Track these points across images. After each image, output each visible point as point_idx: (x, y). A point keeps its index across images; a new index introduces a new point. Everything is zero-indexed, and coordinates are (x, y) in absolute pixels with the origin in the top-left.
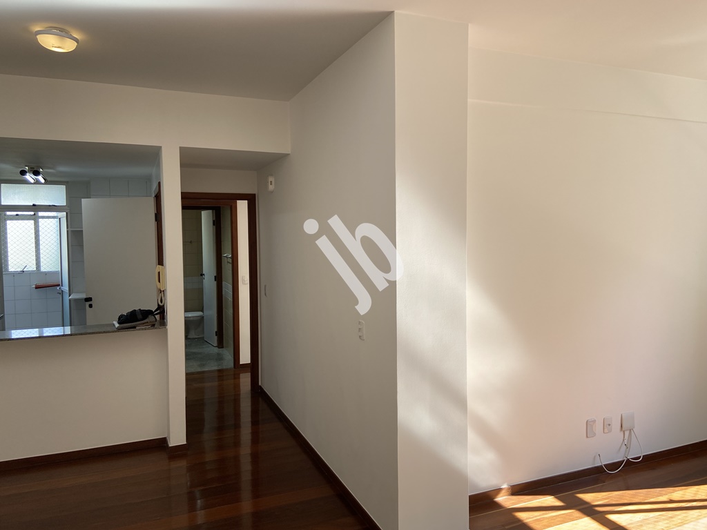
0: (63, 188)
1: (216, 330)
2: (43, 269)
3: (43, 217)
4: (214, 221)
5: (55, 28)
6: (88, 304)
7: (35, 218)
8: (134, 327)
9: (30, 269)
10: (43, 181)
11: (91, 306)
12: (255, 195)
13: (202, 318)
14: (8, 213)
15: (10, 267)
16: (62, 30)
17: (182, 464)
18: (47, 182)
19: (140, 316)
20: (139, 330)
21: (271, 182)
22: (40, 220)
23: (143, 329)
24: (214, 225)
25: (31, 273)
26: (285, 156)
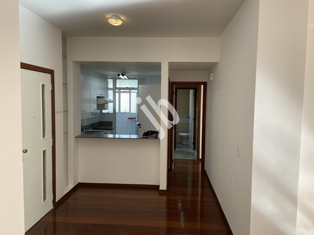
0: (137, 81)
1: (193, 142)
2: (131, 112)
3: (132, 92)
4: (194, 94)
5: (114, 16)
6: (139, 126)
7: (130, 92)
8: (148, 138)
9: (127, 112)
10: (127, 78)
11: (140, 127)
12: (206, 82)
13: (188, 136)
14: (121, 90)
15: (121, 110)
16: (117, 16)
17: (164, 198)
18: (129, 78)
19: (150, 134)
20: (150, 139)
21: (212, 76)
22: (131, 93)
23: (151, 139)
24: (194, 96)
25: (127, 113)
26: (217, 63)
